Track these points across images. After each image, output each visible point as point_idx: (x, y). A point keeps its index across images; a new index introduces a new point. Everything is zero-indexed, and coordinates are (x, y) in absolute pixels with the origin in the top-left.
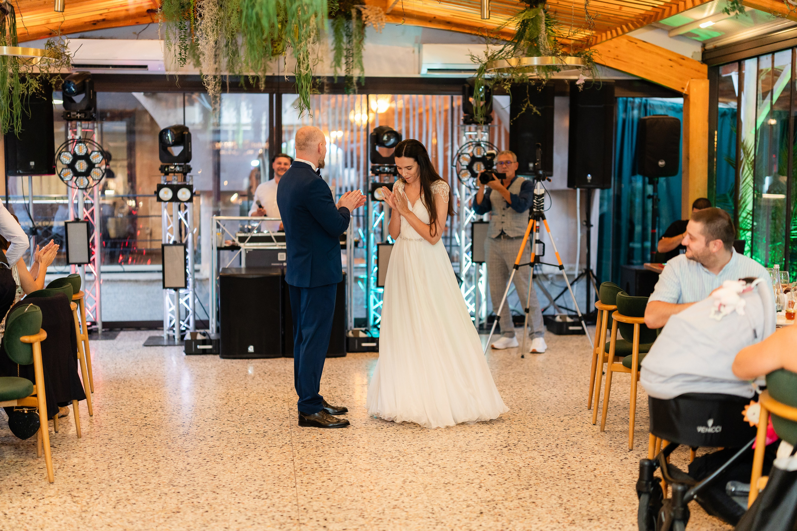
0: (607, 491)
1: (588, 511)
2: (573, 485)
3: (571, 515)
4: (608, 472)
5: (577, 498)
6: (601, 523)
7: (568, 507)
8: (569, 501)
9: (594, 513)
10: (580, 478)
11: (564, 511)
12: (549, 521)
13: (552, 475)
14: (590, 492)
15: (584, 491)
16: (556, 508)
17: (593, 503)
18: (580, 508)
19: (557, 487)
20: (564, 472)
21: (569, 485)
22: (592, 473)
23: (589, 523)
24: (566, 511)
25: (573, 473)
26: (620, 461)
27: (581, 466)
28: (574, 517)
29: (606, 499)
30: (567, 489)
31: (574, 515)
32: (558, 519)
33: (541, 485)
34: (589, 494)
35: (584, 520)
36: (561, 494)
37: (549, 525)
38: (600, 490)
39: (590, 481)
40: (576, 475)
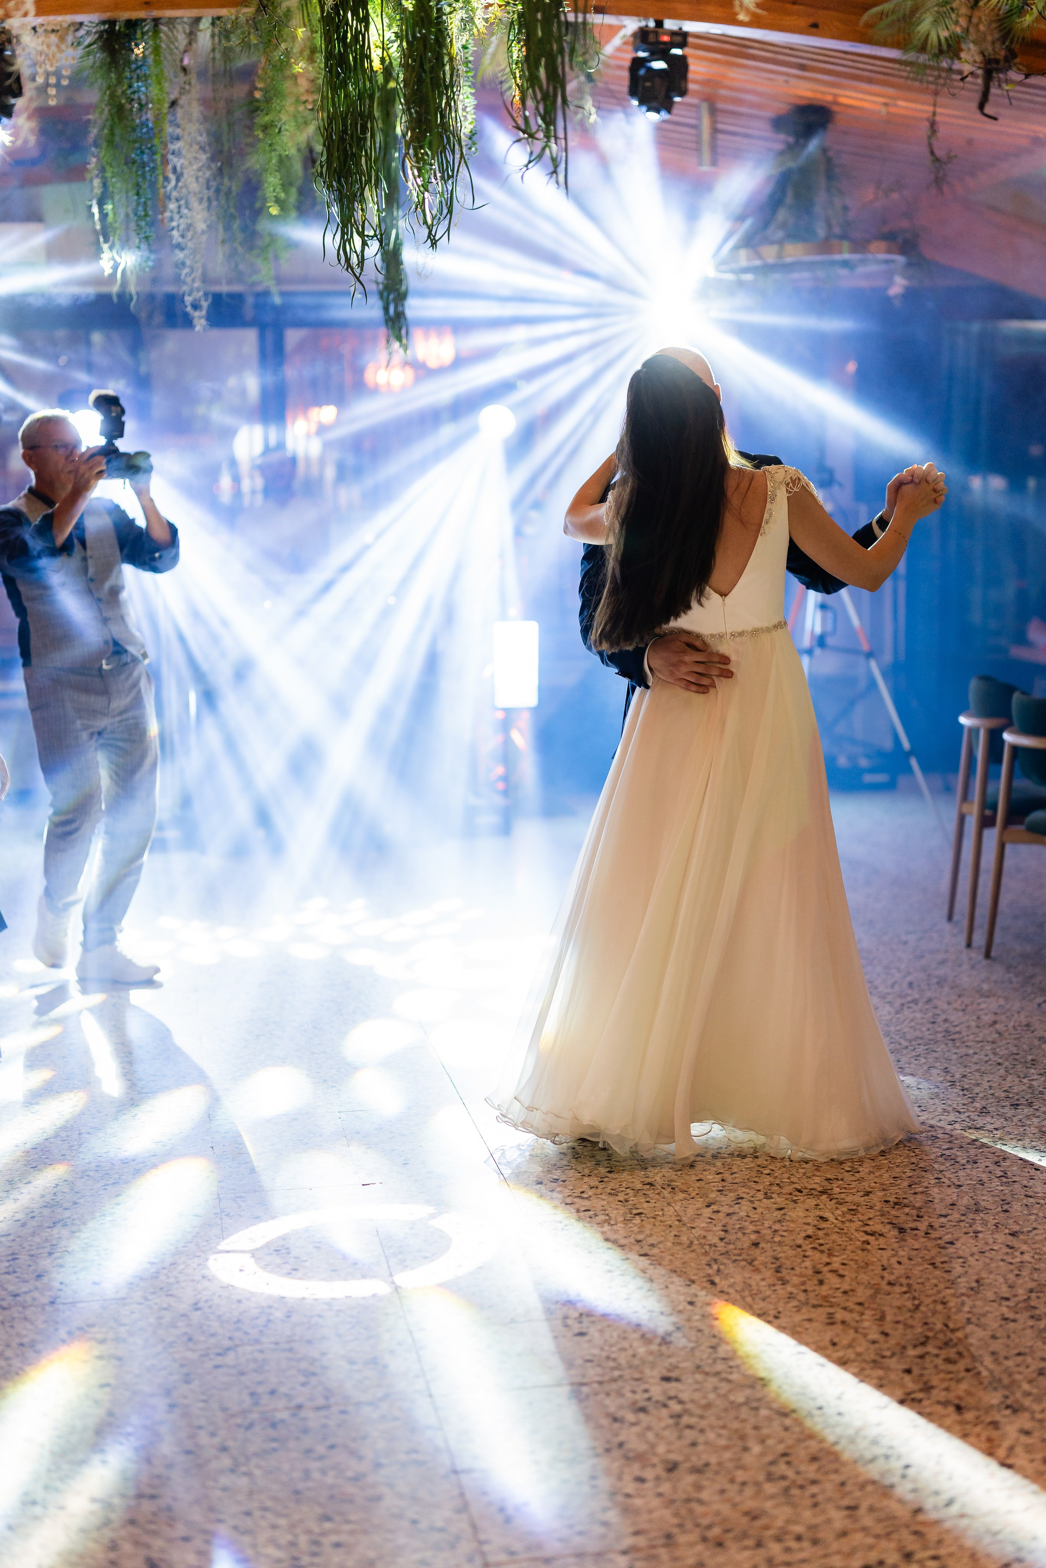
0: (1030, 1058)
1: (1006, 1091)
2: (963, 1051)
3: (978, 1099)
4: (1020, 1026)
5: (977, 1070)
6: (1037, 1110)
7: (966, 1087)
8: (964, 1076)
9: (1017, 1094)
10: (972, 1037)
11: (961, 1093)
12: (940, 1110)
13: (918, 1033)
14: (1000, 1061)
15: (987, 1058)
16: (946, 1088)
17: (1010, 1078)
18: (990, 1087)
19: (935, 1055)
20: (939, 1029)
21: (956, 1051)
22: (991, 1029)
23: (1013, 1111)
24: (965, 1092)
25: (957, 1029)
26: (1036, 1006)
27: (967, 1017)
28: (984, 1103)
29: (1033, 1071)
30: (955, 1056)
31: (982, 1098)
32: (955, 1106)
33: (905, 1052)
34: (999, 1064)
35: (1003, 1107)
36: (946, 1065)
37: (942, 1117)
38: (1017, 1057)
39: (993, 1042)
40: (964, 1034)
